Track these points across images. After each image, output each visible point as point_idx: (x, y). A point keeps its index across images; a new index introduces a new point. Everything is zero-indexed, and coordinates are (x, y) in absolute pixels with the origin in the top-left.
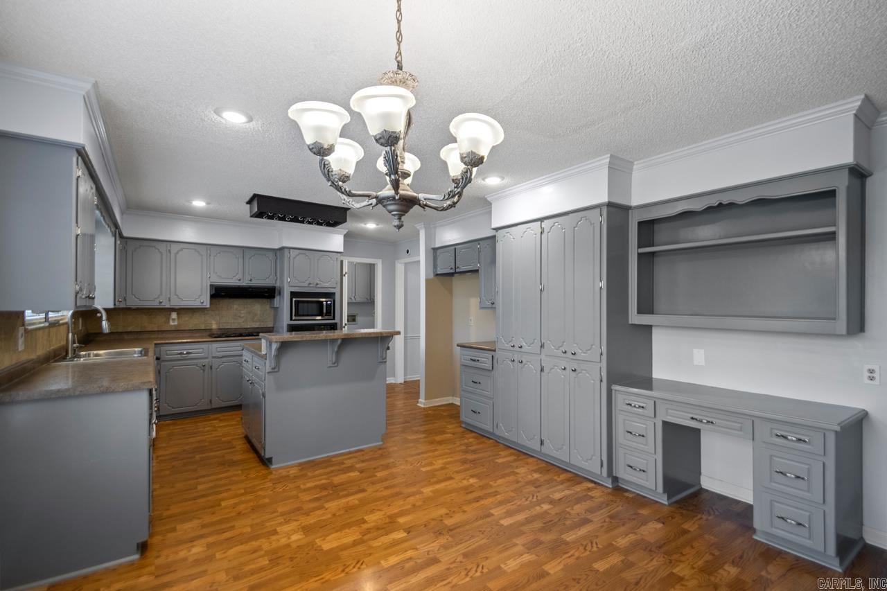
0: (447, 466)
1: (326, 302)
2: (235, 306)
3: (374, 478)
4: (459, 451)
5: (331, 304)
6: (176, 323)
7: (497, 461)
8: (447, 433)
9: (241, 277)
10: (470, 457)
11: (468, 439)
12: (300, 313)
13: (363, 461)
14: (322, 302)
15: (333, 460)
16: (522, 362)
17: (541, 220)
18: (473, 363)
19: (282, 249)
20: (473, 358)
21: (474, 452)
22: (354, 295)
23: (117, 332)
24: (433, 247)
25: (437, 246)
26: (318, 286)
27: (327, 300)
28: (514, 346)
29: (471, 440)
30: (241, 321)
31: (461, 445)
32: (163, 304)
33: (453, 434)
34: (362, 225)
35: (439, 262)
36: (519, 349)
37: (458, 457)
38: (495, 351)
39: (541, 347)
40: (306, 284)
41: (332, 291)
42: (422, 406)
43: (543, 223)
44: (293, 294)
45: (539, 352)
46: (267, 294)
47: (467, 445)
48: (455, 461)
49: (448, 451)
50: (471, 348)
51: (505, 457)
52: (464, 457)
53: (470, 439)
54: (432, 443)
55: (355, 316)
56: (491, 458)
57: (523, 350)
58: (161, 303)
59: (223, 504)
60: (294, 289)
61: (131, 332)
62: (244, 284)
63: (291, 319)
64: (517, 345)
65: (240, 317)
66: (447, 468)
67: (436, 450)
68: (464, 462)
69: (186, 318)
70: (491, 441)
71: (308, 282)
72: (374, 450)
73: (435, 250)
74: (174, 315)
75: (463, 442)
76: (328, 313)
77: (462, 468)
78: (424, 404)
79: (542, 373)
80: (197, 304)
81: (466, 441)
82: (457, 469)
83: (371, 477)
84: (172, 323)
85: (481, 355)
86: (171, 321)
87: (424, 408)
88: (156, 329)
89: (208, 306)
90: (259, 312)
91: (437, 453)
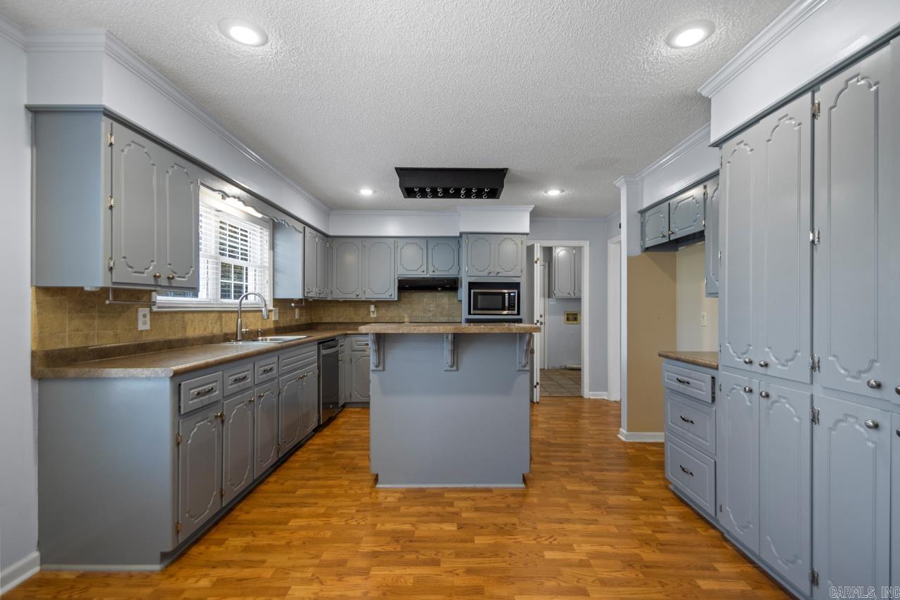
0: (592, 562)
1: (509, 293)
2: (425, 300)
3: (469, 545)
4: (634, 536)
5: (515, 296)
6: (375, 316)
7: (701, 583)
8: (636, 494)
9: (425, 269)
10: (649, 555)
11: (665, 516)
12: (479, 307)
13: (477, 509)
14: (505, 293)
15: (446, 495)
16: (767, 396)
17: (812, 87)
18: (681, 386)
19: (461, 234)
20: (680, 378)
21: (662, 546)
22: (573, 289)
23: (332, 323)
24: (639, 209)
25: (646, 205)
26: (499, 275)
27: (510, 291)
28: (751, 362)
29: (670, 519)
30: (430, 314)
31: (646, 524)
32: (359, 297)
33: (645, 499)
34: (542, 194)
35: (648, 229)
36: (762, 370)
37: (626, 548)
38: (716, 368)
39: (813, 368)
40: (485, 273)
41: (516, 280)
42: (623, 439)
43: (817, 95)
44: (472, 285)
45: (808, 381)
46: (450, 285)
47: (657, 527)
48: (615, 556)
49: (615, 530)
50: (678, 360)
51: (725, 578)
52: (636, 551)
53: (671, 516)
54: (597, 506)
55: (576, 314)
56: (688, 572)
57: (769, 371)
58: (358, 295)
59: (293, 523)
60: (473, 280)
61: (342, 323)
62: (428, 276)
63: (470, 313)
64: (758, 360)
65: (429, 311)
66: (589, 566)
67: (595, 522)
68: (629, 563)
69: (383, 311)
70: (712, 532)
71: (487, 271)
72: (504, 494)
73: (642, 212)
74: (372, 308)
75: (652, 519)
76: (511, 307)
77: (618, 575)
78: (626, 436)
79: (816, 427)
80: (385, 297)
81: (660, 518)
82: (605, 575)
83: (465, 541)
84: (372, 315)
85: (694, 374)
86: (371, 314)
87: (624, 443)
88: (360, 321)
89: (396, 299)
90: (447, 306)
91: (592, 528)
